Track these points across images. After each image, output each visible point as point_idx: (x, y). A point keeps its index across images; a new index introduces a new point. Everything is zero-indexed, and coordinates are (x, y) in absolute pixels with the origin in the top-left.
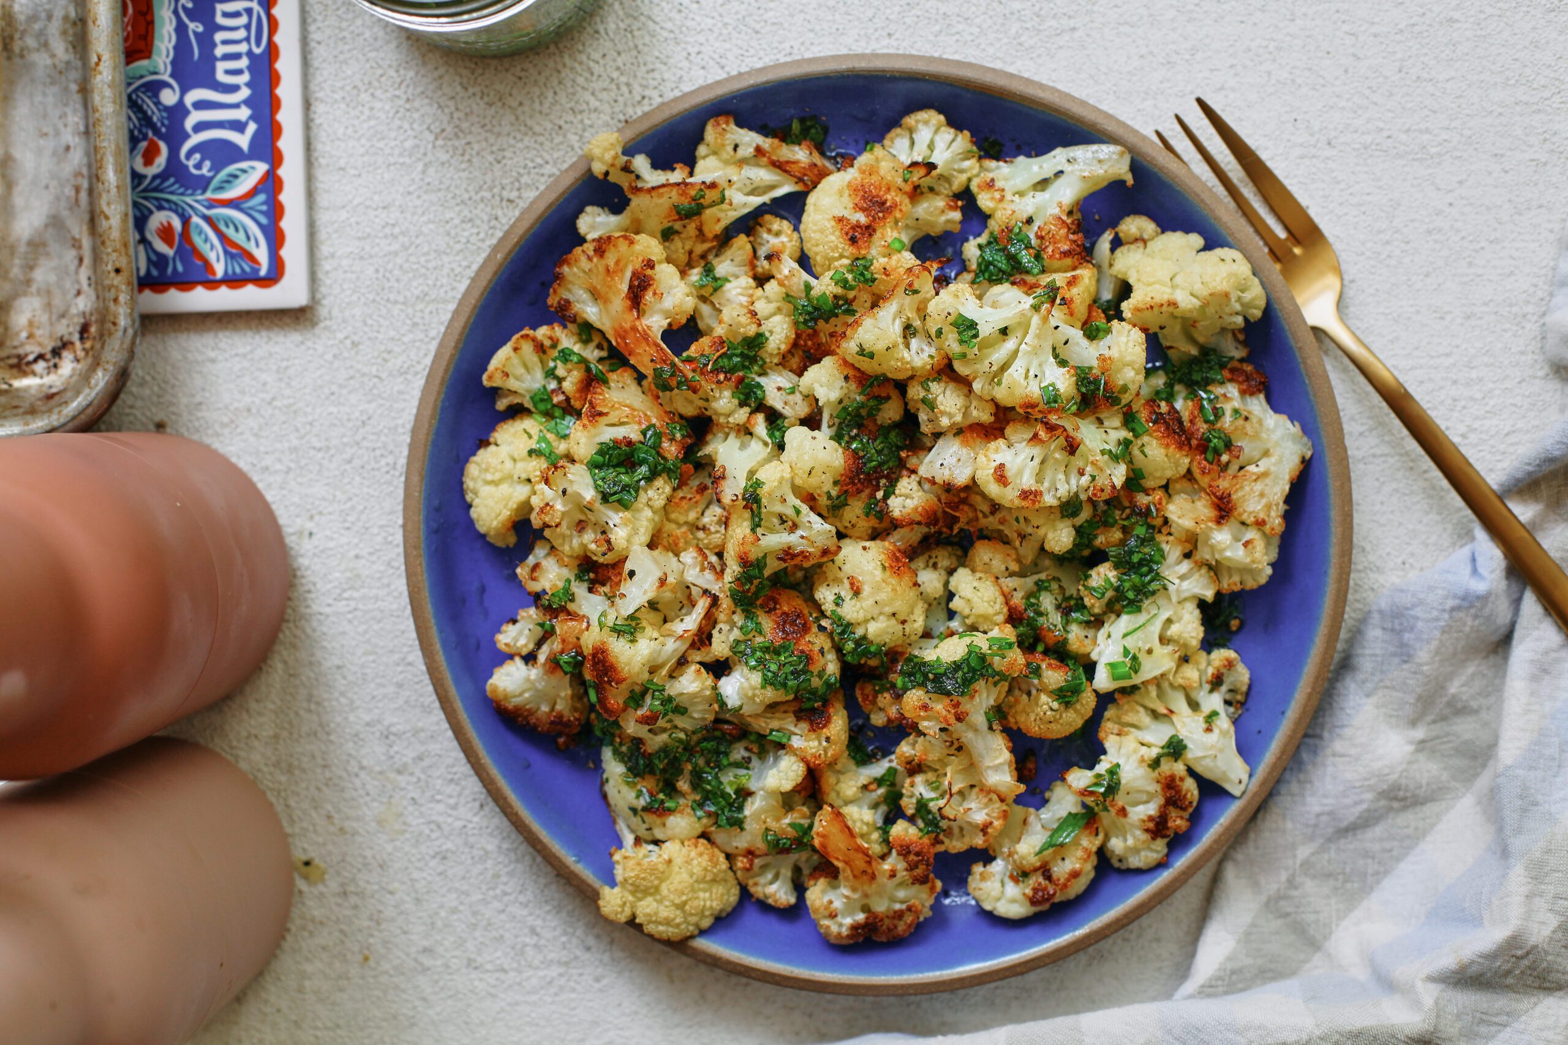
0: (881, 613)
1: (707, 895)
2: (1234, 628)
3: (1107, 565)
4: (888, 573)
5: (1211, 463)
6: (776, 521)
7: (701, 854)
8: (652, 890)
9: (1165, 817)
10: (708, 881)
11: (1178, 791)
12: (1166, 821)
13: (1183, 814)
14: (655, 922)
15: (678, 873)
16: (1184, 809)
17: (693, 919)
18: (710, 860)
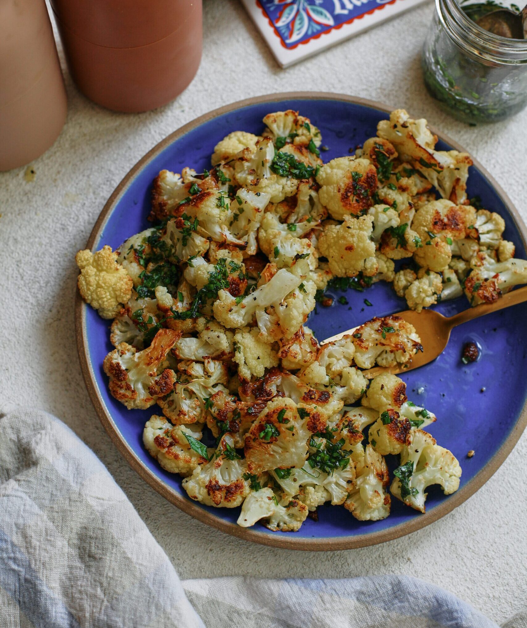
8: (100, 268)
9: (220, 488)
10: (115, 294)
11: (235, 492)
12: (218, 490)
13: (223, 497)
14: (85, 278)
15: (114, 276)
16: (226, 498)
17: (95, 296)
18: (126, 290)
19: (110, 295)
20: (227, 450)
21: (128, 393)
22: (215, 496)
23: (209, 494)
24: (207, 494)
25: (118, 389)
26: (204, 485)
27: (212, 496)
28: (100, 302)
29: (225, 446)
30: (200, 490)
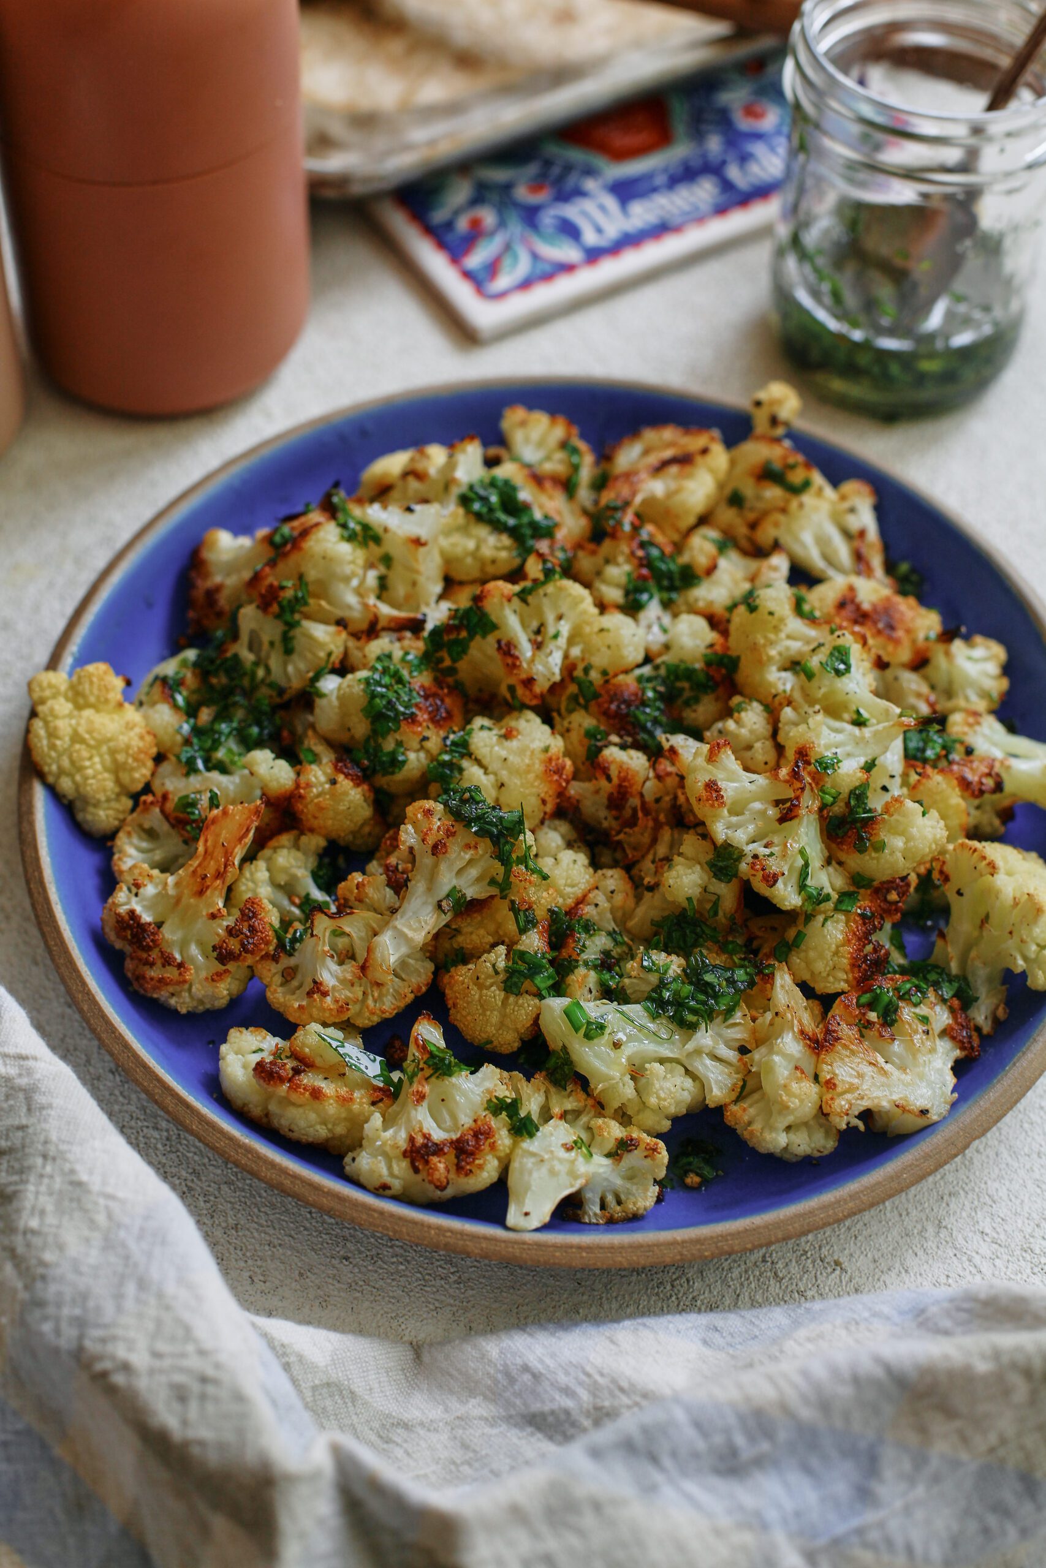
0: (495, 774)
1: (99, 767)
2: (688, 1181)
3: (682, 961)
4: (543, 756)
5: (858, 1005)
6: (535, 625)
7: (142, 738)
8: (81, 701)
9: (438, 1149)
10: (115, 761)
11: (478, 1147)
12: (434, 1154)
13: (453, 1169)
14: (46, 723)
15: (112, 720)
16: (459, 1168)
17: (66, 763)
18: (140, 751)
19: (102, 763)
20: (432, 1055)
21: (171, 973)
22: (432, 1170)
23: (416, 1170)
24: (411, 1171)
25: (146, 968)
26: (398, 1152)
27: (423, 1175)
28: (78, 778)
29: (424, 1047)
30: (390, 1168)
